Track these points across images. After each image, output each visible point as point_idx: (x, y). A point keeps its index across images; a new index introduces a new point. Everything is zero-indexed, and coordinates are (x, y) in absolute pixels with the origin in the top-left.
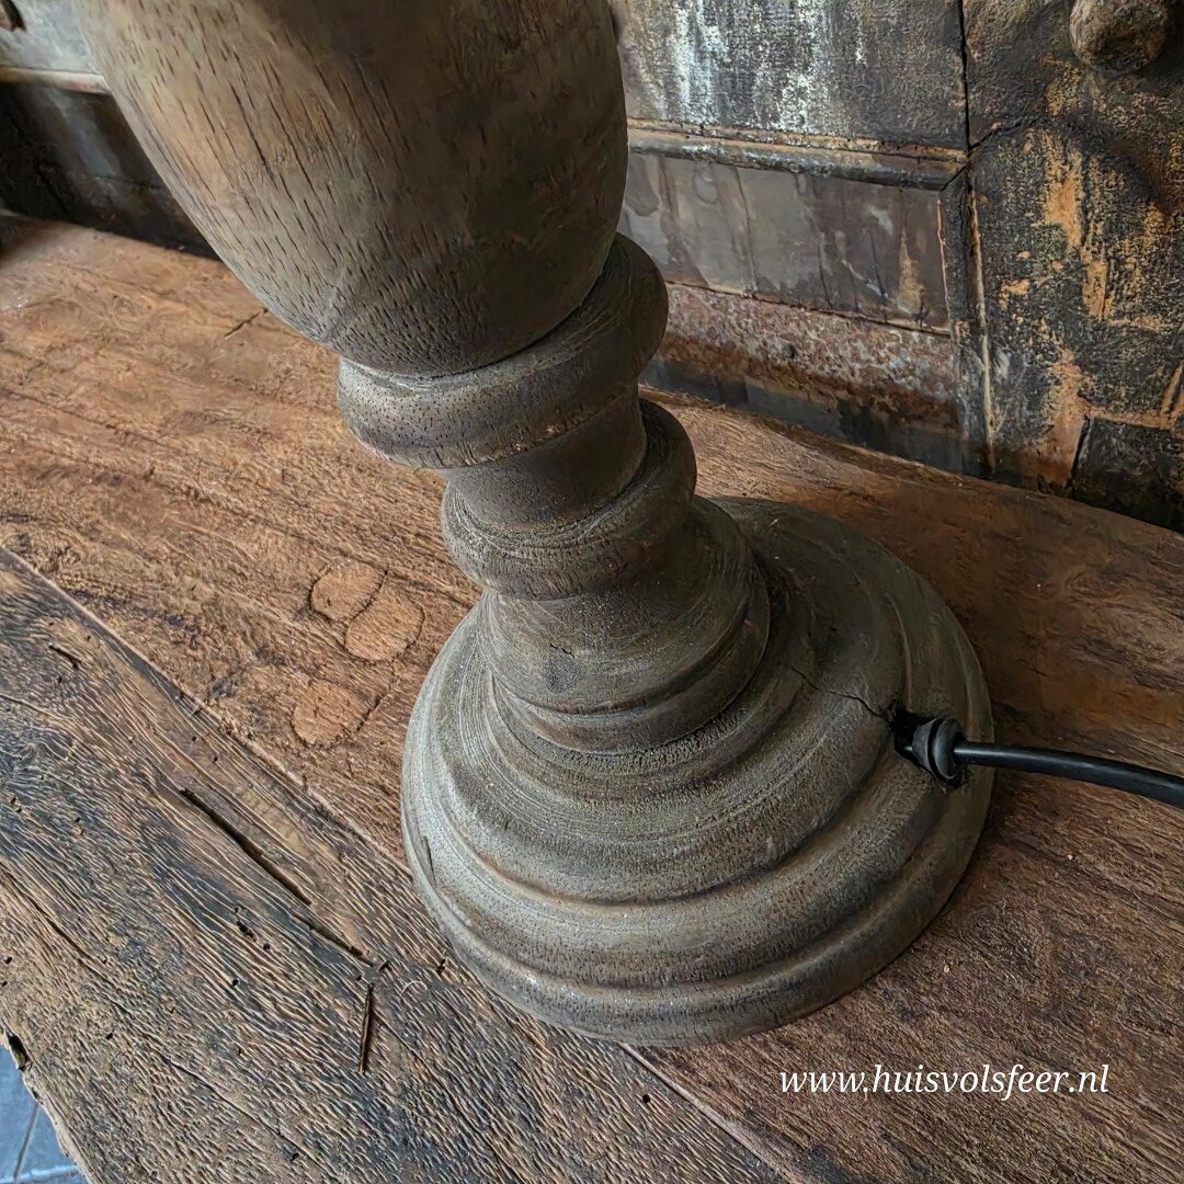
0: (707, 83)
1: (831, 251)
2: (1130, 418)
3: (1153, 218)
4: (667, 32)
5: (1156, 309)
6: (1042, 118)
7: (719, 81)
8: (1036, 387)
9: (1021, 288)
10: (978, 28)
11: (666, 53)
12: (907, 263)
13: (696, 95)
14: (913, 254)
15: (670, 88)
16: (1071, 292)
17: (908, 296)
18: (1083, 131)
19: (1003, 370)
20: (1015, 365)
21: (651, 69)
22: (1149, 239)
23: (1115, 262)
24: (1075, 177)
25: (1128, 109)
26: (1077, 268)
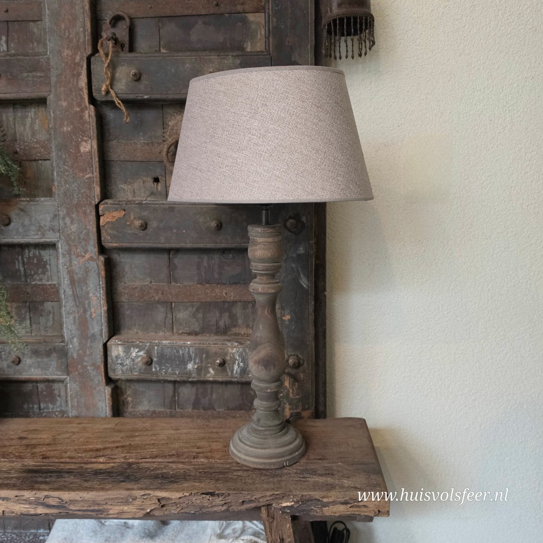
0: (239, 370)
1: (243, 400)
2: (296, 411)
3: (297, 383)
4: (234, 364)
5: (298, 395)
6: (284, 373)
7: (241, 370)
8: (283, 410)
9: (281, 395)
11: (233, 367)
13: (236, 372)
15: (232, 371)
16: (288, 394)
18: (289, 374)
21: (229, 369)
22: (296, 386)
23: (293, 389)
24: (288, 379)
25: (293, 372)
26: (289, 391)
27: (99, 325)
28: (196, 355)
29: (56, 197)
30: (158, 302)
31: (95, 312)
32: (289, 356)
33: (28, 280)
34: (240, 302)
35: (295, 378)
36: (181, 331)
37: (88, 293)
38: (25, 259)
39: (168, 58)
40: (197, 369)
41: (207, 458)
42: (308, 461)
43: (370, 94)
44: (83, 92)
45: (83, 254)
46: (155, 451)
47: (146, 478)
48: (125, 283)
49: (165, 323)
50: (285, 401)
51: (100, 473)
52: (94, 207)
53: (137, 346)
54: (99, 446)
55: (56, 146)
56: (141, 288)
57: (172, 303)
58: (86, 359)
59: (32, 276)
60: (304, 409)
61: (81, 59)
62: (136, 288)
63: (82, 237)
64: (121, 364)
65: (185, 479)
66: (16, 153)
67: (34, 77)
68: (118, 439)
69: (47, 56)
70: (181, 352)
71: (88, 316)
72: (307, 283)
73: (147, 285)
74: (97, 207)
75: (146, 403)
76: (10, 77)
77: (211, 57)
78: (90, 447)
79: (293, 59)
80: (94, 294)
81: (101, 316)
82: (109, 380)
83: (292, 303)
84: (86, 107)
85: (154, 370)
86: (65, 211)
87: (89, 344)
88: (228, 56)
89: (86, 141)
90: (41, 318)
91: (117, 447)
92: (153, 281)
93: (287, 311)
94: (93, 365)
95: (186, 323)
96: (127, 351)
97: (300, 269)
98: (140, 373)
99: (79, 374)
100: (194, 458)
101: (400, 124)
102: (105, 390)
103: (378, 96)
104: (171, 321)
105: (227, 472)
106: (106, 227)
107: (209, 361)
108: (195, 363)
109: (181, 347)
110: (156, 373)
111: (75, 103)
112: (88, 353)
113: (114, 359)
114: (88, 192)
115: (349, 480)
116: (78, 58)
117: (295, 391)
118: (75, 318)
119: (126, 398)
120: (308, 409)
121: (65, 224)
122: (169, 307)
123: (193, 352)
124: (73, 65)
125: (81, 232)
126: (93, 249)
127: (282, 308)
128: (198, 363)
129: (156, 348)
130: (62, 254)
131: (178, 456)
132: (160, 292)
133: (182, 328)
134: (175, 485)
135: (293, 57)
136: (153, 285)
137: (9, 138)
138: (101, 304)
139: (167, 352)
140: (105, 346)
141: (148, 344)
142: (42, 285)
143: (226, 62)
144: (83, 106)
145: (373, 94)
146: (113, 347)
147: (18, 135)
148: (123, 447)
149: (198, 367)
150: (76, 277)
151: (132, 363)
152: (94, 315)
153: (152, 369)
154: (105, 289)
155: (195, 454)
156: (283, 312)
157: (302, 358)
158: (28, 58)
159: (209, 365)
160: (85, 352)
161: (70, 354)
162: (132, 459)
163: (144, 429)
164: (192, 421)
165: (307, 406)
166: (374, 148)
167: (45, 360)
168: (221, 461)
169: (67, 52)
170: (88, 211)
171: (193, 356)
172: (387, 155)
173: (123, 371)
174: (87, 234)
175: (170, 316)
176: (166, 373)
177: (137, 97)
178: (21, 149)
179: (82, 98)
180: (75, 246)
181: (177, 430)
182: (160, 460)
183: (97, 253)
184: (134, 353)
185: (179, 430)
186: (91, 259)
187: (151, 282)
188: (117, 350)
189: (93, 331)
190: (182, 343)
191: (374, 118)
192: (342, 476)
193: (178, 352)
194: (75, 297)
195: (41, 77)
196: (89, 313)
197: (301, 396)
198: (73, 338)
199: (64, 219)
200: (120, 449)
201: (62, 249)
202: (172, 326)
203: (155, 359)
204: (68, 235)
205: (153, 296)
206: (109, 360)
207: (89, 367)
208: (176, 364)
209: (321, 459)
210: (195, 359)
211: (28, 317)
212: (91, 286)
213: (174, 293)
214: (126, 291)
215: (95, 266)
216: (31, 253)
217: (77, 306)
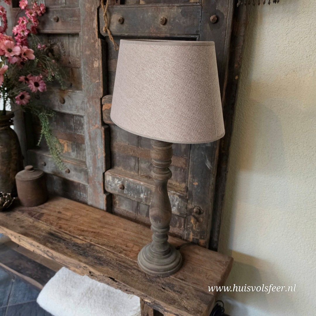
2: (196, 238)
3: (198, 223)
5: (198, 229)
6: (191, 215)
8: (189, 234)
9: (189, 226)
10: (188, 209)
12: (178, 222)
14: (179, 221)
16: (192, 227)
17: (178, 225)
18: (194, 216)
19: (187, 232)
20: (188, 232)
22: (198, 224)
23: (195, 225)
24: (193, 219)
25: (197, 216)
26: (193, 225)
27: (101, 163)
28: (145, 191)
29: (83, 91)
30: (132, 156)
31: (99, 156)
32: (195, 206)
33: (76, 132)
34: (174, 166)
35: (197, 220)
36: (142, 174)
37: (96, 145)
38: (74, 121)
39: (139, 8)
40: (146, 198)
41: (126, 255)
42: (175, 278)
43: (286, 30)
44: (95, 31)
45: (95, 124)
46: (106, 241)
47: (92, 256)
48: (117, 142)
49: (135, 168)
50: (190, 230)
51: (76, 245)
52: (100, 99)
53: (118, 178)
54: (85, 229)
55: (83, 63)
56: (124, 147)
57: (138, 158)
58: (96, 178)
59: (77, 130)
60: (201, 238)
61: (94, 9)
62: (122, 146)
63: (94, 115)
64: (111, 185)
65: (107, 265)
66: (70, 63)
67: (73, 20)
68: (96, 226)
69: (79, 8)
70: (138, 187)
71: (96, 157)
72: (210, 166)
73: (127, 145)
74: (101, 99)
75: (124, 206)
76: (63, 20)
77: (164, 7)
78: (82, 227)
79: (217, 9)
80: (99, 147)
81: (102, 158)
82: (105, 192)
83: (200, 176)
84: (96, 40)
85: (125, 192)
86: (87, 100)
87: (97, 171)
88: (174, 6)
89: (96, 61)
90: (81, 152)
91: (92, 232)
92: (130, 144)
93: (196, 180)
94: (98, 182)
95: (145, 171)
96: (113, 179)
97: (206, 156)
98: (119, 192)
99: (93, 185)
100: (120, 253)
101: (308, 55)
102: (103, 196)
103: (293, 32)
104: (137, 168)
105: (129, 268)
106: (105, 111)
107: (152, 196)
108: (144, 195)
109: (138, 184)
110: (126, 194)
111: (91, 37)
112: (96, 175)
113: (108, 182)
114: (97, 90)
115: (187, 302)
116: (93, 9)
117: (197, 227)
118: (91, 157)
119: (116, 201)
120: (203, 239)
121: (87, 107)
122: (137, 160)
123: (144, 189)
124: (90, 14)
125: (94, 113)
126: (99, 123)
127: (193, 177)
128: (146, 195)
129: (126, 181)
130: (86, 123)
131: (114, 248)
132: (133, 151)
133: (143, 172)
134: (100, 267)
135: (217, 6)
136: (130, 146)
137: (67, 54)
138: (102, 152)
139: (131, 185)
140: (104, 174)
141: (123, 179)
142: (81, 135)
143: (172, 11)
144: (95, 39)
145: (289, 30)
146: (107, 176)
147: (70, 53)
148: (95, 233)
149: (146, 197)
150: (92, 136)
151: (115, 186)
152: (99, 157)
153: (124, 192)
154: (104, 145)
155: (122, 250)
156: (194, 180)
157: (202, 209)
158: (70, 9)
159: (151, 198)
160: (95, 175)
161: (89, 174)
162: (93, 242)
163: (111, 224)
164: (136, 226)
165: (203, 237)
166: (284, 72)
167: (79, 174)
168: (131, 260)
169: (88, 5)
170: (97, 101)
171: (144, 191)
172: (294, 79)
173: (111, 188)
174: (97, 114)
175: (137, 164)
176: (130, 195)
177: (122, 34)
178: (72, 61)
179: (95, 34)
180: (91, 119)
181: (125, 230)
182: (104, 248)
183: (101, 125)
184: (116, 181)
185: (126, 230)
186: (98, 128)
187: (129, 144)
188: (109, 178)
189: (98, 166)
190: (139, 182)
191: (288, 49)
192: (186, 297)
193: (136, 186)
194: (92, 146)
195: (76, 20)
196: (97, 156)
197: (200, 231)
198: (90, 166)
199: (86, 104)
200: (92, 234)
201: (86, 120)
202: (138, 170)
203: (126, 187)
204: (88, 113)
205: (129, 152)
206: (105, 182)
207: (97, 183)
208: (135, 193)
209: (182, 280)
210: (144, 193)
211: (76, 150)
212: (98, 142)
213: (139, 153)
214: (117, 147)
215: (100, 132)
216: (77, 118)
217: (92, 151)
